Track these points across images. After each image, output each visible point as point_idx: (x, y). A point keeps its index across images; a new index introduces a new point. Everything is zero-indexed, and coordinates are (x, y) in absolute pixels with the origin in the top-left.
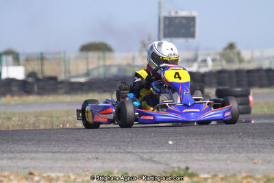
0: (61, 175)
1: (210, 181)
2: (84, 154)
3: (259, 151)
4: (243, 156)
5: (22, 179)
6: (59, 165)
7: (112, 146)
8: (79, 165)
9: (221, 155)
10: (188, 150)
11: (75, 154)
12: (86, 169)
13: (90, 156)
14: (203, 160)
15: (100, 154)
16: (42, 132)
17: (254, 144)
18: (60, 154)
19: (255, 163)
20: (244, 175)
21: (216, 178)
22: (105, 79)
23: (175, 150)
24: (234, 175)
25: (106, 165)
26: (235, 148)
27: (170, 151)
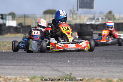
0: (14, 77)
2: (27, 67)
3: (108, 66)
4: (99, 69)
6: (14, 72)
7: (42, 62)
8: (24, 72)
9: (90, 68)
10: (75, 65)
11: (23, 67)
12: (26, 74)
13: (30, 68)
14: (81, 71)
15: (35, 67)
17: (106, 62)
18: (17, 67)
20: (97, 78)
23: (69, 65)
24: (93, 79)
25: (36, 73)
26: (97, 64)
27: (67, 65)
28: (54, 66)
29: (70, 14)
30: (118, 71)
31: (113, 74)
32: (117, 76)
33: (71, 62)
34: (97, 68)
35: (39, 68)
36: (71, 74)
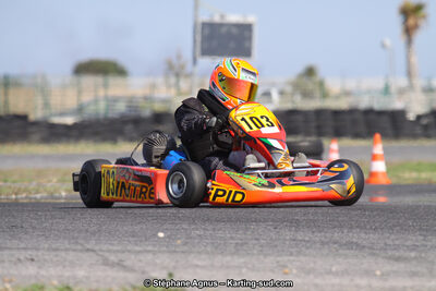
2: (14, 252)
3: (299, 253)
4: (270, 261)
7: (65, 238)
9: (236, 257)
10: (186, 248)
12: (7, 279)
13: (23, 255)
15: (40, 253)
17: (294, 240)
23: (165, 249)
25: (43, 272)
26: (262, 246)
27: (156, 248)
28: (109, 251)
30: (334, 269)
31: (318, 281)
32: (333, 286)
33: (169, 237)
34: (261, 257)
35: (56, 256)
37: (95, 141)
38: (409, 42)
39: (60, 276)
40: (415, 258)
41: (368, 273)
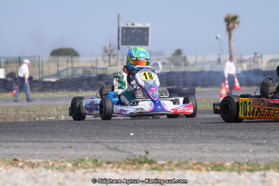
0: (42, 161)
1: (166, 167)
2: (59, 143)
3: (206, 142)
4: (193, 146)
5: (8, 164)
6: (38, 152)
7: (83, 137)
8: (56, 153)
9: (174, 144)
10: (147, 141)
11: (51, 144)
12: (62, 156)
13: (64, 145)
14: (160, 149)
15: (73, 144)
16: (23, 124)
17: (202, 136)
18: (39, 144)
19: (203, 152)
20: (195, 162)
21: (171, 164)
22: (72, 78)
23: (136, 141)
24: (186, 162)
25: (78, 153)
26: (186, 139)
27: (131, 141)
28: (108, 142)
29: (103, 56)
31: (221, 155)
32: (229, 157)
33: (136, 135)
34: (188, 144)
35: (82, 145)
36: (147, 153)
37: (68, 91)
38: (230, 36)
39: (88, 155)
40: (267, 143)
41: (245, 151)
